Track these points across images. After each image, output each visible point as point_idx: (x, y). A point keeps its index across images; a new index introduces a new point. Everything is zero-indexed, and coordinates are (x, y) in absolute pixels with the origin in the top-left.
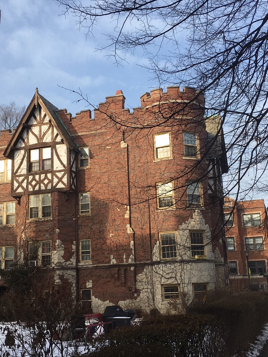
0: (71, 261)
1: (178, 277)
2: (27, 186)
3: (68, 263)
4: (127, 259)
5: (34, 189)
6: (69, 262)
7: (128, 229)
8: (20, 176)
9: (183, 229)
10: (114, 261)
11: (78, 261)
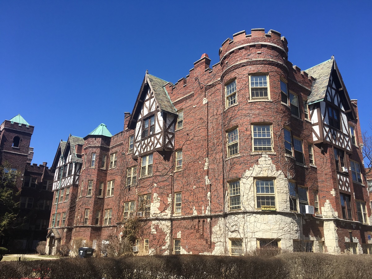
0: (166, 213)
1: (241, 231)
2: (141, 150)
3: (163, 214)
4: (205, 209)
5: (144, 150)
6: (165, 214)
7: (206, 180)
8: (138, 142)
9: (246, 177)
10: (195, 213)
11: (172, 213)
